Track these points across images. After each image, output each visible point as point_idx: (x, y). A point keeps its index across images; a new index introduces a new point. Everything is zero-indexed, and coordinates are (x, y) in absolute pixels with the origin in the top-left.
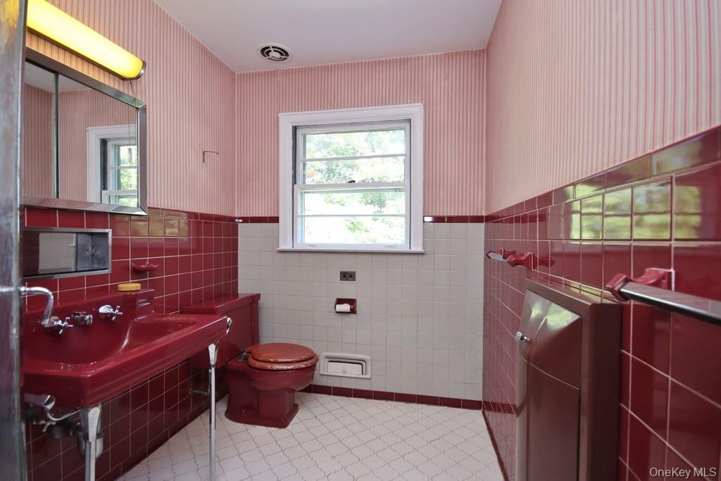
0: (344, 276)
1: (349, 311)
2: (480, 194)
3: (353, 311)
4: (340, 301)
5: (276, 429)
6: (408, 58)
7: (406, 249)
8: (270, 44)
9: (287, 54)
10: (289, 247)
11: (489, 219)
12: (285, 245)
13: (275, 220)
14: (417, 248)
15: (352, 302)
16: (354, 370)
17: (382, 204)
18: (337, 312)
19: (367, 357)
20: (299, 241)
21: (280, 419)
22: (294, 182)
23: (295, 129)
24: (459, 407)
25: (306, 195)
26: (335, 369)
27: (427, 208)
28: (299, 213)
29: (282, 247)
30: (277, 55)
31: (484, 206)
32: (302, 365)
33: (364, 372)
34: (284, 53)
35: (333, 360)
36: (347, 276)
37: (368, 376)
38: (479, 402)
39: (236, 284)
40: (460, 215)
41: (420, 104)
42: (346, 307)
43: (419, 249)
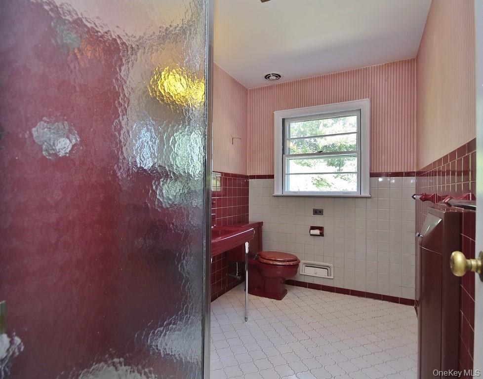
0: (316, 212)
1: (319, 234)
2: (412, 157)
3: (322, 234)
4: (313, 228)
5: (275, 300)
6: (359, 70)
7: (359, 195)
8: (271, 73)
9: (280, 76)
10: (280, 194)
11: (419, 174)
12: (278, 192)
13: (272, 177)
14: (366, 193)
15: (321, 229)
16: (322, 273)
17: (340, 164)
18: (311, 235)
19: (331, 265)
20: (286, 190)
21: (277, 295)
22: (283, 153)
23: (284, 120)
24: (397, 302)
25: (290, 161)
26: (309, 271)
27: (372, 167)
28: (286, 173)
29: (276, 194)
30: (274, 78)
31: (415, 166)
32: (291, 263)
33: (329, 274)
34: (278, 76)
35: (308, 265)
36: (318, 212)
37: (332, 277)
38: (413, 301)
39: (248, 215)
40: (397, 171)
41: (368, 99)
42: (317, 232)
43: (368, 195)
